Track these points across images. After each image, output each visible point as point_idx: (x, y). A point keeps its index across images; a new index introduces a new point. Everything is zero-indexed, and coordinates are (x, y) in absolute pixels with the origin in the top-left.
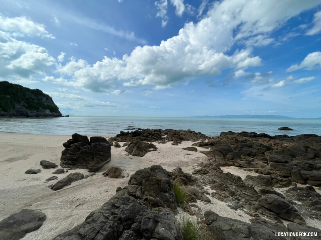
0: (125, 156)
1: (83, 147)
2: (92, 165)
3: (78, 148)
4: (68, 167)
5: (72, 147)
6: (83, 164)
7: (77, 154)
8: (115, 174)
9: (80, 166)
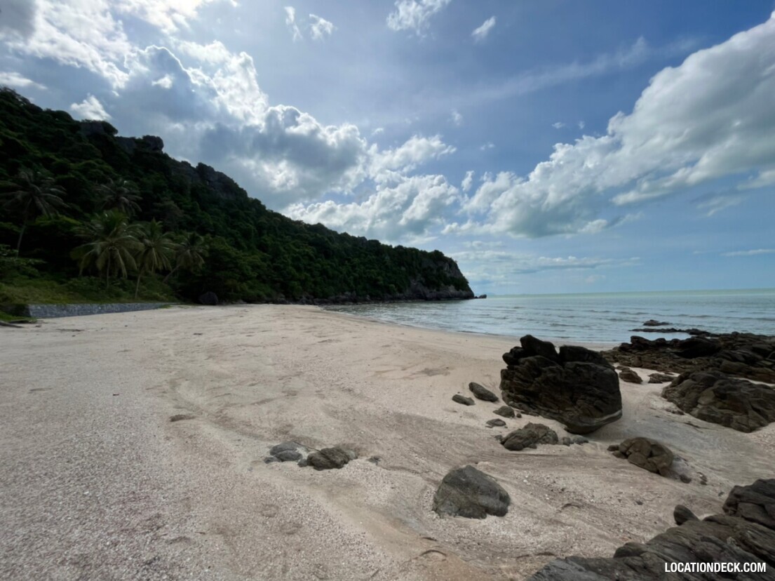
0: (665, 412)
1: (547, 368)
2: (572, 416)
3: (535, 370)
4: (520, 408)
5: (523, 364)
6: (552, 408)
7: (535, 382)
8: (655, 460)
9: (543, 411)
